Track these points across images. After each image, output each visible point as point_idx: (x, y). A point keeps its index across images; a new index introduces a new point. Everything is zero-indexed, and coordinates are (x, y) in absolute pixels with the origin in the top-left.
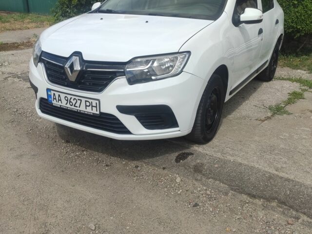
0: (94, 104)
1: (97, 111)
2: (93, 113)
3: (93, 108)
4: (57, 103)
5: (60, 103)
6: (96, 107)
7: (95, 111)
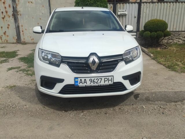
0: (110, 79)
1: (111, 82)
2: (109, 84)
3: (109, 81)
4: (83, 85)
5: (85, 84)
6: (111, 80)
7: (110, 83)
